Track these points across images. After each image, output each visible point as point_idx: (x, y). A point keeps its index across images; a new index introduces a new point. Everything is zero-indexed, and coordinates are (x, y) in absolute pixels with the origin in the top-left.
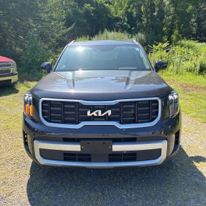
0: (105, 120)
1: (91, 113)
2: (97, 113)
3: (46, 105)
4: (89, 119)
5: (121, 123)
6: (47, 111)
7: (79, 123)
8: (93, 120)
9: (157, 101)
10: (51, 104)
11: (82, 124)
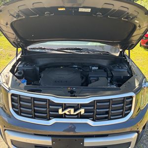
0: (78, 118)
1: (63, 110)
2: (70, 112)
3: (16, 98)
4: (61, 116)
5: (93, 120)
6: (16, 104)
7: (50, 119)
8: (65, 118)
9: (131, 97)
10: (20, 98)
11: (53, 121)
